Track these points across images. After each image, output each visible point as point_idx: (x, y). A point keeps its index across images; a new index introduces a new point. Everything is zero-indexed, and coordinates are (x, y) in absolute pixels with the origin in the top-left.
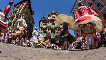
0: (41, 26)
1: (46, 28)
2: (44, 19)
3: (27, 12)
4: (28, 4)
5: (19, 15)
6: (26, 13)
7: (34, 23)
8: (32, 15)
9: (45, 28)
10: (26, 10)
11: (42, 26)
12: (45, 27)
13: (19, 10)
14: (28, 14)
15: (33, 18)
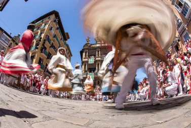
0: (83, 60)
1: (93, 62)
2: (90, 46)
3: (55, 35)
4: (55, 21)
5: (40, 40)
6: (55, 37)
7: (71, 56)
8: (65, 39)
9: (91, 63)
10: (53, 32)
11: (87, 60)
12: (91, 61)
13: (39, 31)
14: (59, 39)
15: (67, 46)
